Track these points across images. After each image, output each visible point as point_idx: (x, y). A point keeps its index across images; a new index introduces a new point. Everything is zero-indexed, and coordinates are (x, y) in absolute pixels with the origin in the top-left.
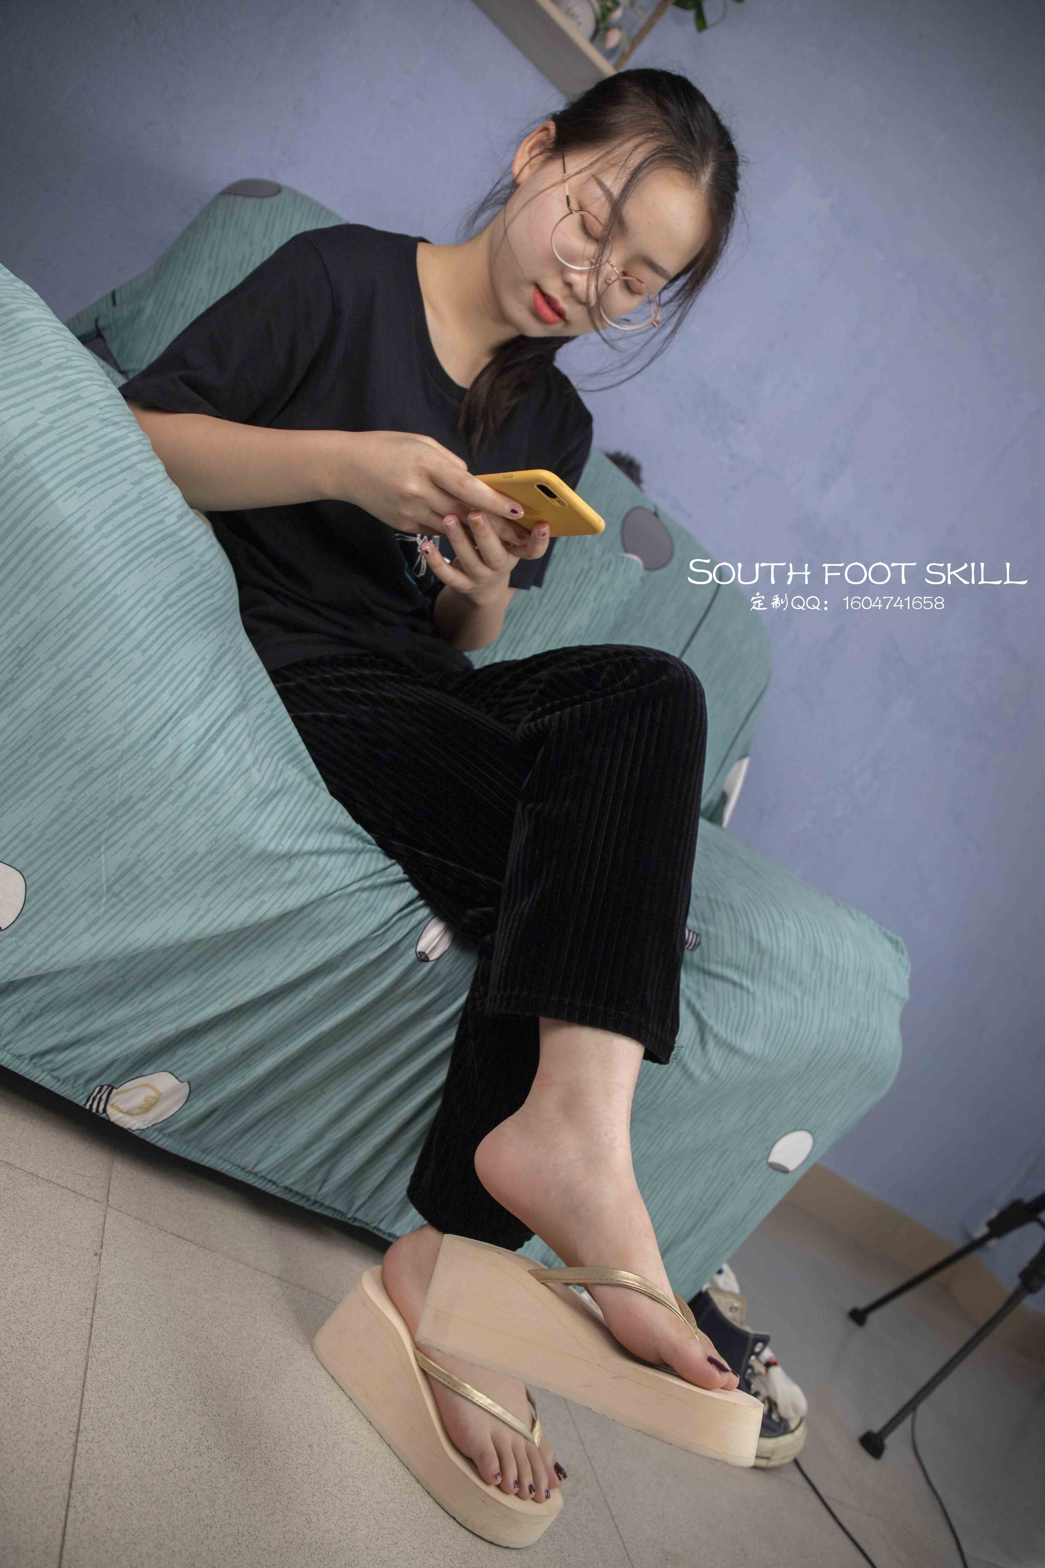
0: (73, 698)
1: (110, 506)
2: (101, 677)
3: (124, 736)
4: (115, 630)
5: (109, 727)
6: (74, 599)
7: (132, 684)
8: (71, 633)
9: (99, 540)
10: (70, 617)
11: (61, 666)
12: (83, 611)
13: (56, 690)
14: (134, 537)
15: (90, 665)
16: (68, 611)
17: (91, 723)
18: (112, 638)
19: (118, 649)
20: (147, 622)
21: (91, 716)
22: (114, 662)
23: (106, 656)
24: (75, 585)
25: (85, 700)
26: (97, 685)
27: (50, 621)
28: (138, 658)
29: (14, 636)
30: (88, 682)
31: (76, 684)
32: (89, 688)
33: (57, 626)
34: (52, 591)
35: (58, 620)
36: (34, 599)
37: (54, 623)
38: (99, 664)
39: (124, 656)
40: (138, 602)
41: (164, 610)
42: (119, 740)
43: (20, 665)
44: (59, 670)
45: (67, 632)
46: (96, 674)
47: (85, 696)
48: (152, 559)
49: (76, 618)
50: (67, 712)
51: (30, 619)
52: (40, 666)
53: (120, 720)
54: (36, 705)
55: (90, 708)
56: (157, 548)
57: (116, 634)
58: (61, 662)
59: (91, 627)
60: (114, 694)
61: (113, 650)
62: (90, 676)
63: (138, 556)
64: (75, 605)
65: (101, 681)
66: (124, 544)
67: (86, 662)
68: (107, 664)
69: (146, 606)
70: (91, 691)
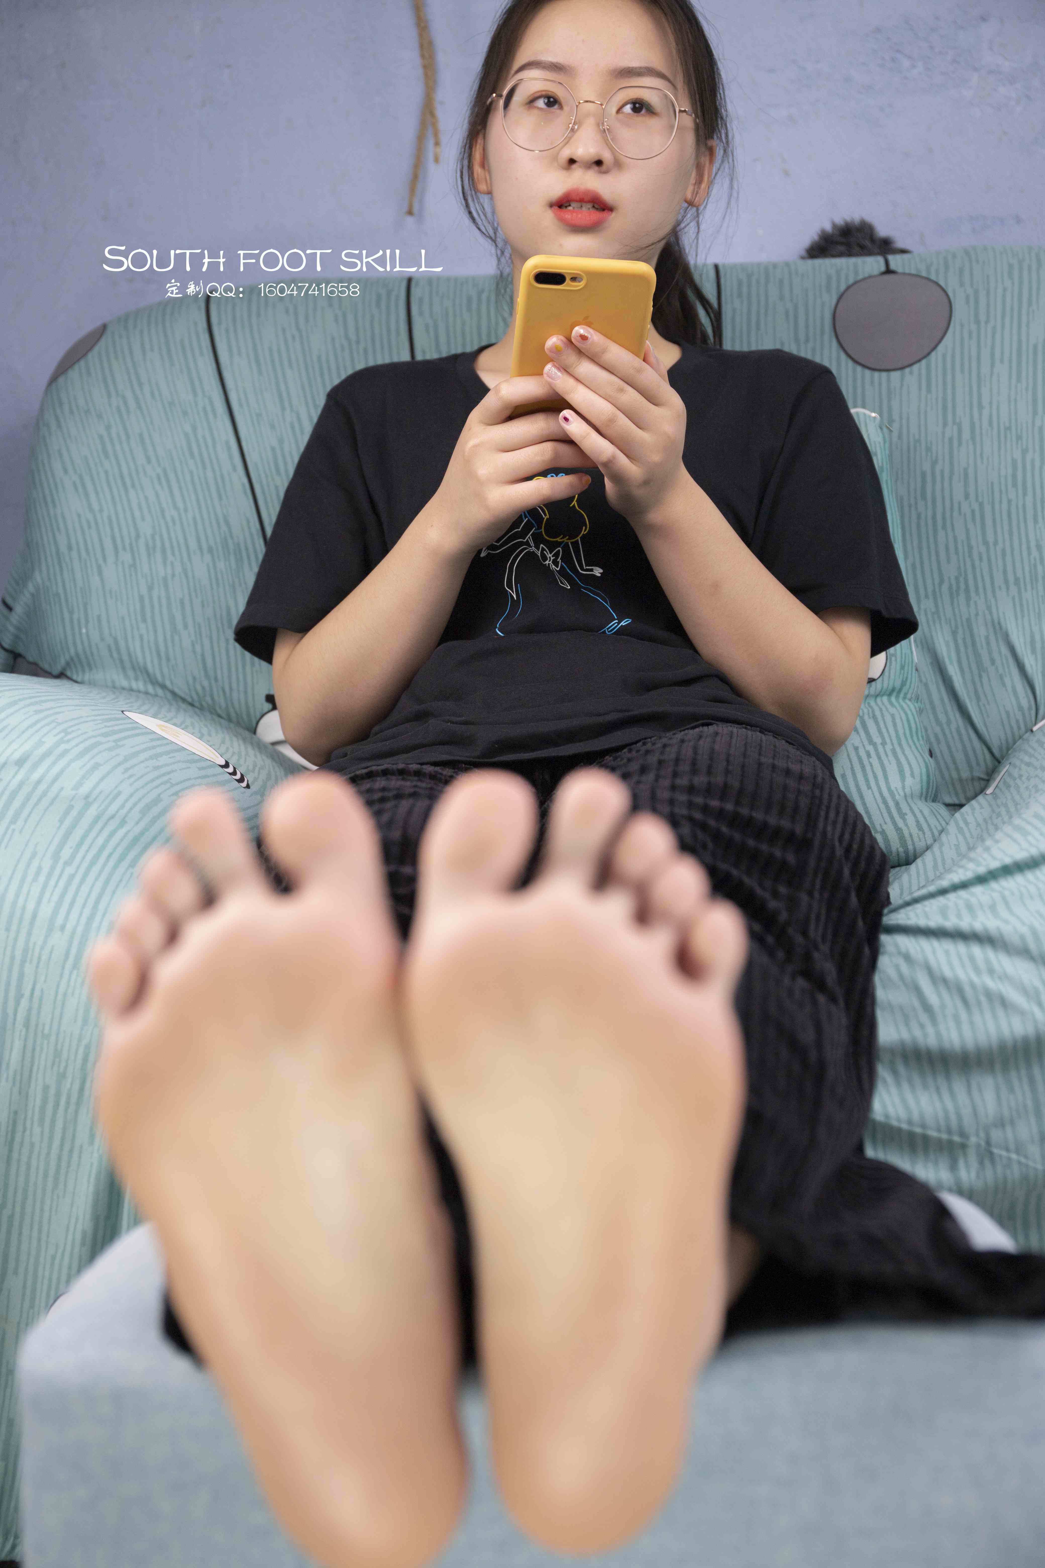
0: (23, 1033)
2: (33, 989)
4: (14, 927)
7: (71, 973)
15: (14, 984)
17: (59, 1047)
19: (31, 945)
21: (53, 1038)
22: (35, 962)
23: (23, 962)
25: (37, 1025)
26: (36, 1000)
28: (59, 940)
30: (24, 1003)
31: (15, 1015)
32: (30, 1010)
38: (21, 975)
39: (42, 948)
46: (27, 990)
55: (46, 1031)
57: (18, 931)
60: (60, 997)
61: (26, 951)
62: (22, 996)
65: (37, 993)
67: (9, 986)
68: (29, 969)
69: (35, 879)
70: (34, 1012)
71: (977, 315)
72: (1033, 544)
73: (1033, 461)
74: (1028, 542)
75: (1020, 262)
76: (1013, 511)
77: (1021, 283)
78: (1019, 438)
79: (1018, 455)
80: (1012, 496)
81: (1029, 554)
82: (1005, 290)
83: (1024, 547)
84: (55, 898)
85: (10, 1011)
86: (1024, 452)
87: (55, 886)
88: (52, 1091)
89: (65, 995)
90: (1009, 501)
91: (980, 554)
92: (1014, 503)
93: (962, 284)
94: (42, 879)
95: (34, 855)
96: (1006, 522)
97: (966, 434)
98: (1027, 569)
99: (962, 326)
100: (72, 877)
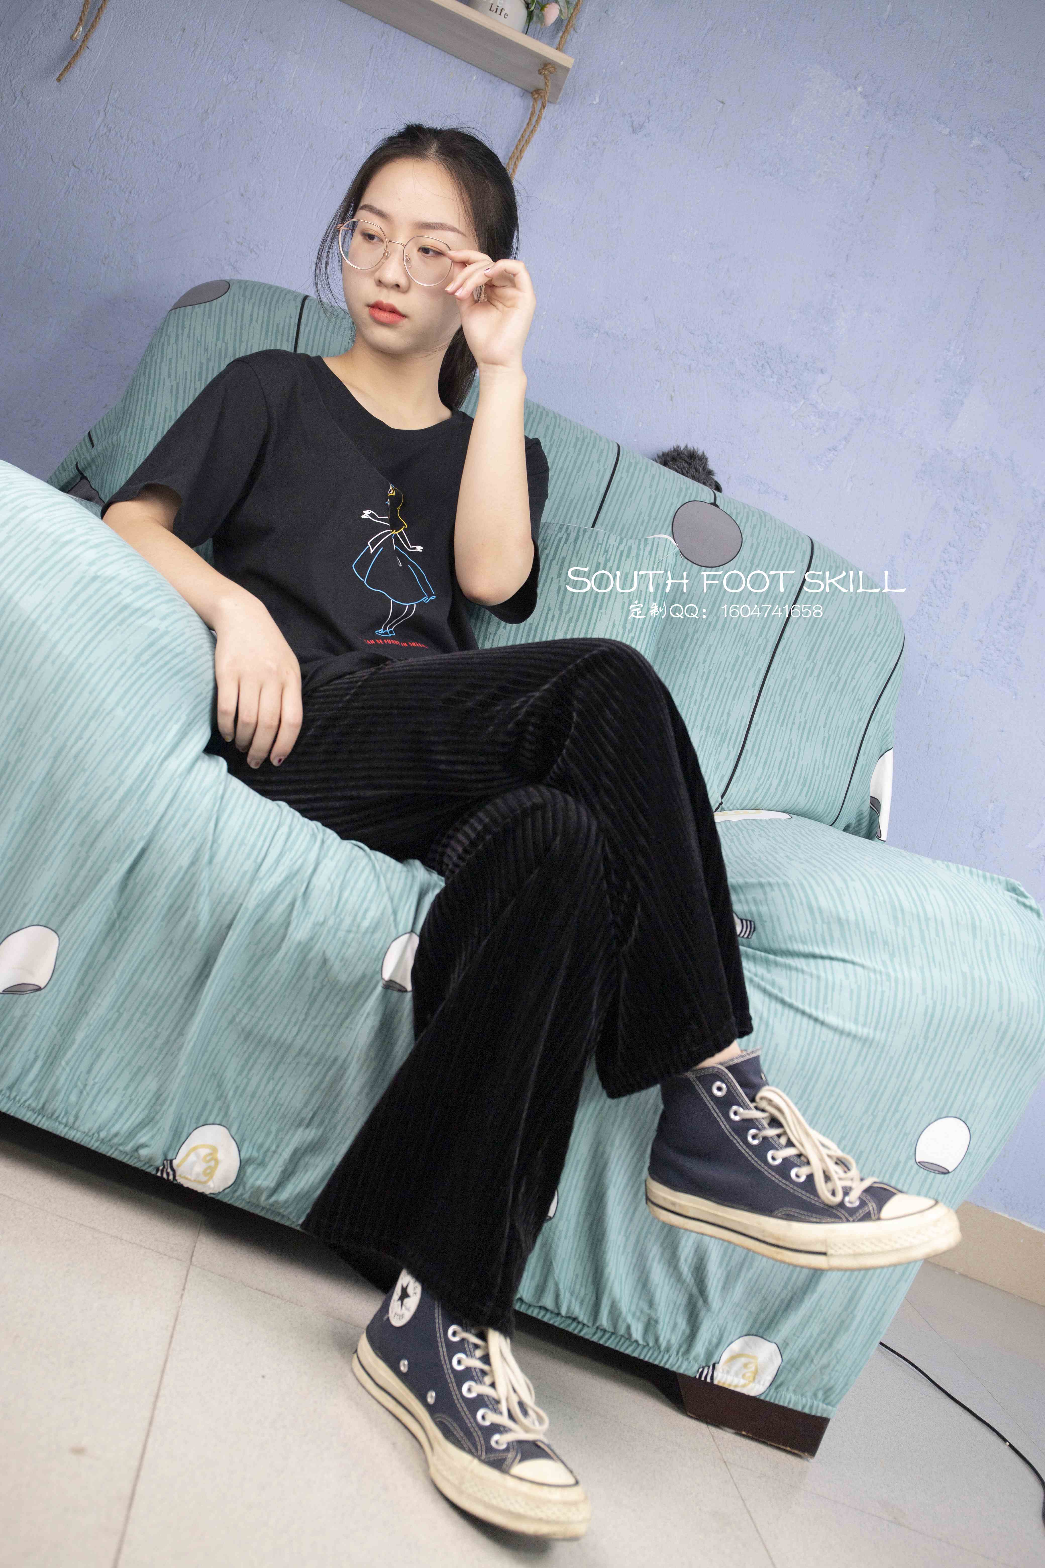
0: (71, 762)
1: (72, 590)
2: (90, 737)
3: (119, 786)
5: (104, 782)
6: (55, 675)
8: (58, 705)
9: (67, 620)
10: (55, 691)
11: (56, 735)
12: (65, 683)
13: (55, 759)
14: (98, 612)
15: (79, 728)
16: (53, 686)
18: (93, 701)
19: (101, 709)
20: (122, 681)
21: (87, 774)
22: (99, 721)
23: (92, 718)
24: (53, 663)
25: (82, 761)
26: (89, 745)
27: (40, 699)
29: (13, 720)
30: (81, 743)
31: (71, 748)
32: (82, 749)
33: (46, 701)
34: (36, 672)
35: (46, 696)
36: (23, 683)
37: (43, 699)
38: (87, 725)
40: (111, 666)
41: (137, 670)
42: (116, 790)
43: (23, 745)
44: (54, 739)
45: (55, 704)
46: (86, 736)
47: (79, 759)
48: (118, 627)
49: (60, 692)
50: (68, 776)
51: (23, 702)
52: (39, 741)
53: (113, 772)
54: (42, 776)
55: (86, 767)
56: (120, 618)
58: (54, 731)
59: (74, 696)
61: (97, 711)
62: (81, 738)
63: (104, 627)
64: (57, 679)
66: (90, 619)
67: (76, 727)
68: (93, 725)
69: (119, 668)
70: (85, 752)
71: (753, 559)
72: (726, 711)
73: (748, 662)
74: (724, 708)
75: (788, 539)
76: (725, 686)
77: (784, 552)
78: (746, 644)
79: (741, 654)
80: (728, 676)
81: (722, 716)
82: (774, 552)
83: (721, 710)
84: (127, 685)
85: (69, 744)
86: (746, 654)
87: (130, 677)
88: (70, 805)
89: (109, 750)
90: (725, 678)
91: (696, 700)
92: (727, 681)
93: (752, 535)
94: (124, 669)
95: (125, 651)
96: (718, 689)
97: (719, 626)
98: (716, 724)
99: (743, 560)
100: (142, 675)
